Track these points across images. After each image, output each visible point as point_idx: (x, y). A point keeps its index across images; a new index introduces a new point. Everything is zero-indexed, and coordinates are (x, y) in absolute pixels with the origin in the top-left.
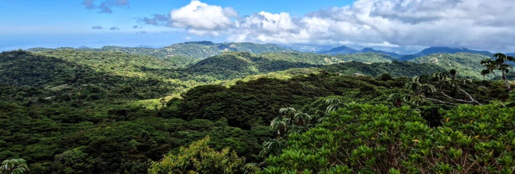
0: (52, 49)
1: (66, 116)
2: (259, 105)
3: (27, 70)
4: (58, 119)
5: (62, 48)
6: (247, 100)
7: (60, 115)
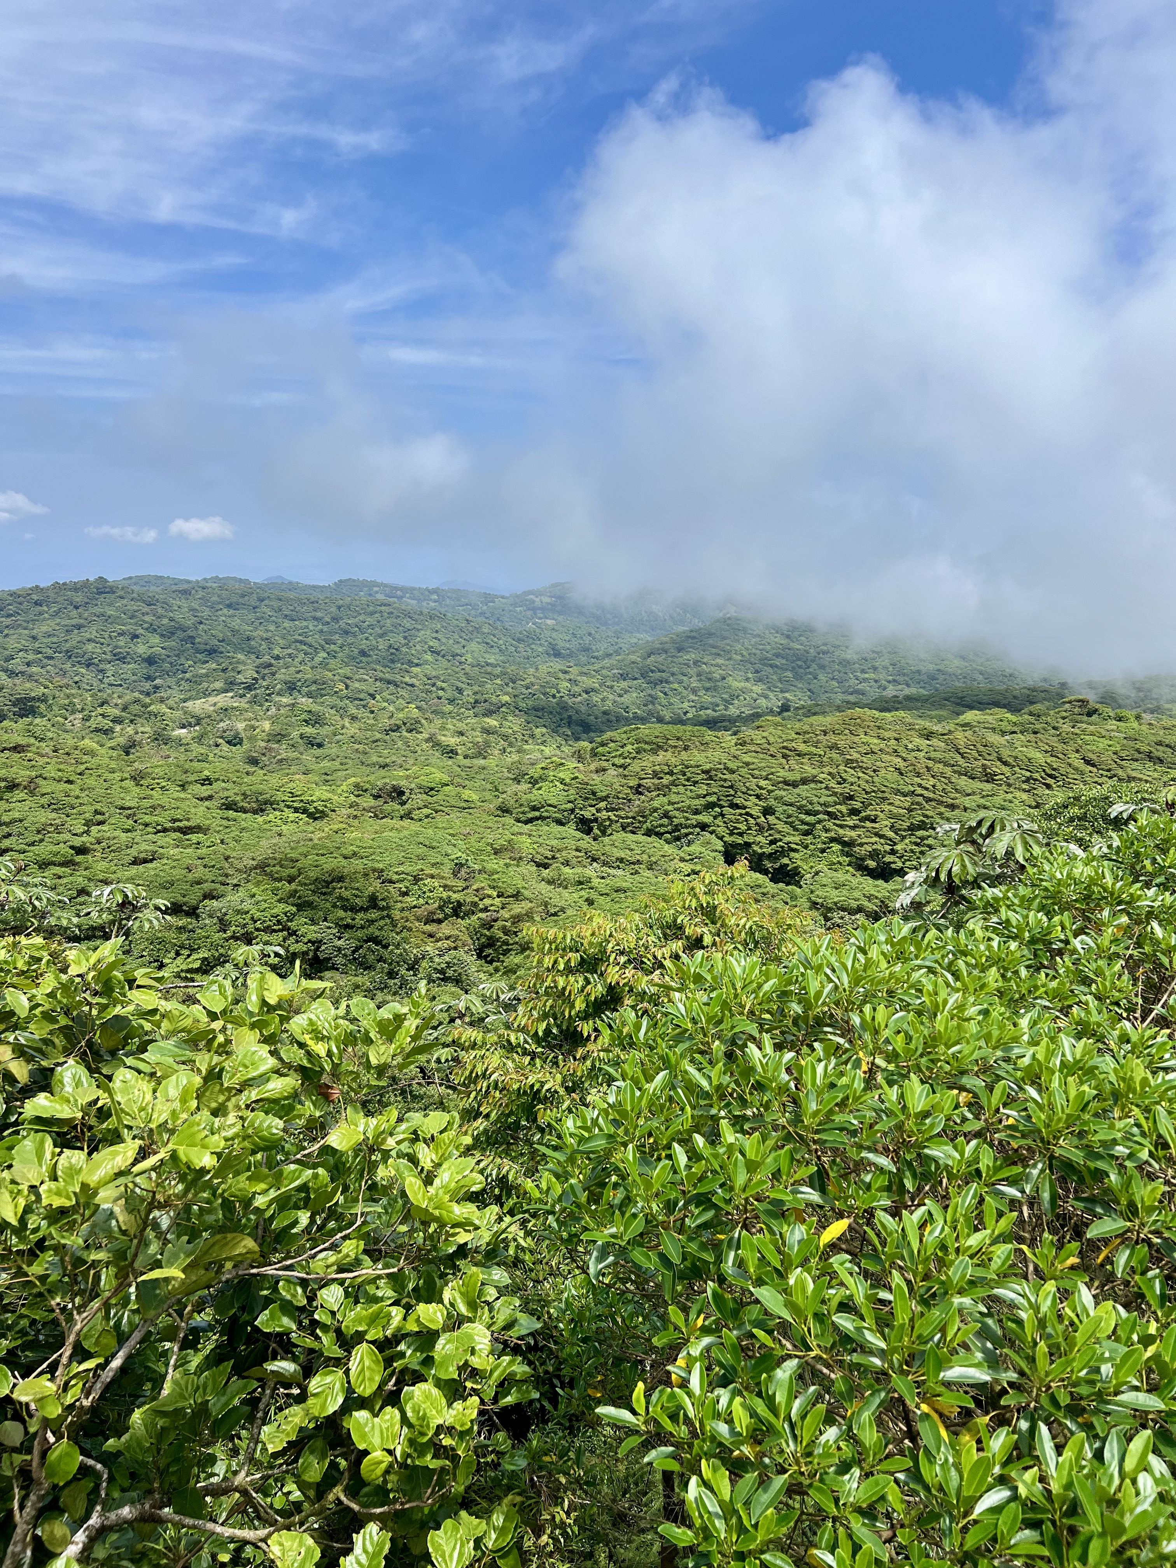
0: (189, 582)
1: (232, 793)
2: (836, 804)
3: (122, 644)
4: (210, 798)
5: (216, 579)
6: (794, 784)
7: (215, 785)
